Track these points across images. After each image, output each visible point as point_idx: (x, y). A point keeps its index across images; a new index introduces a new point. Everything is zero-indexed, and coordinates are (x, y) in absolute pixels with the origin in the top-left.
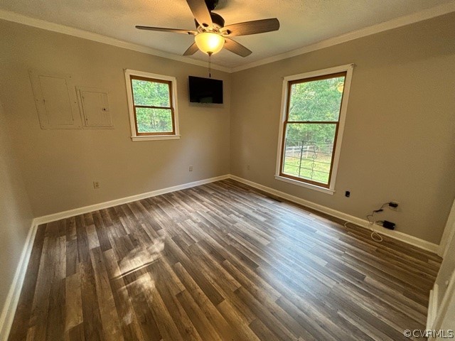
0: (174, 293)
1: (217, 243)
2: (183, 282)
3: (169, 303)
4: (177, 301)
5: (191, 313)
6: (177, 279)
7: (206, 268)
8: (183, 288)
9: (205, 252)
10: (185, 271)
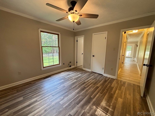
0: (101, 95)
1: (78, 89)
2: (97, 94)
3: (105, 95)
4: (103, 93)
5: (104, 90)
6: (97, 95)
7: (90, 90)
8: (99, 93)
9: (83, 92)
10: (93, 94)
